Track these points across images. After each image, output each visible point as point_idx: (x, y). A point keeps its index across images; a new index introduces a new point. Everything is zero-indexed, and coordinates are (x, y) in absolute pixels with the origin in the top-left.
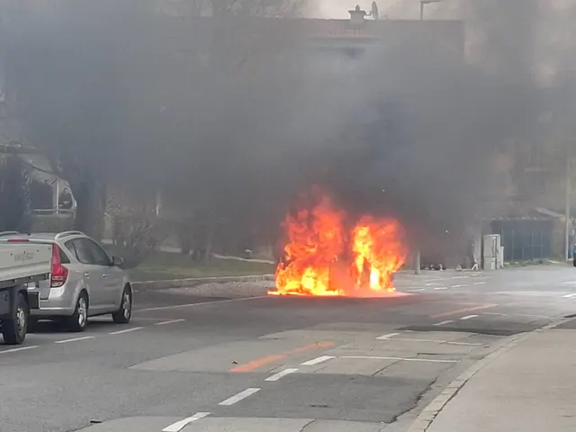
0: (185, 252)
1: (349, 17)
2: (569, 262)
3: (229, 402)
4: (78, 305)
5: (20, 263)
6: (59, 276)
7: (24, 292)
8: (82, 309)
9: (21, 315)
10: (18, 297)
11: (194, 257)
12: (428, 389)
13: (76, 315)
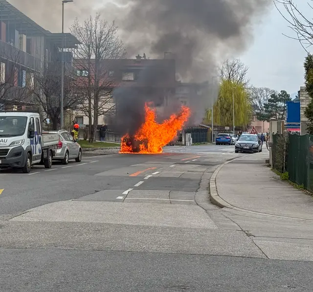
0: (85, 139)
1: (136, 58)
2: (214, 144)
3: (137, 185)
4: (66, 155)
5: (50, 140)
6: (60, 145)
7: (51, 150)
8: (67, 157)
9: (50, 158)
10: (49, 152)
11: (89, 141)
12: (200, 182)
13: (65, 158)
